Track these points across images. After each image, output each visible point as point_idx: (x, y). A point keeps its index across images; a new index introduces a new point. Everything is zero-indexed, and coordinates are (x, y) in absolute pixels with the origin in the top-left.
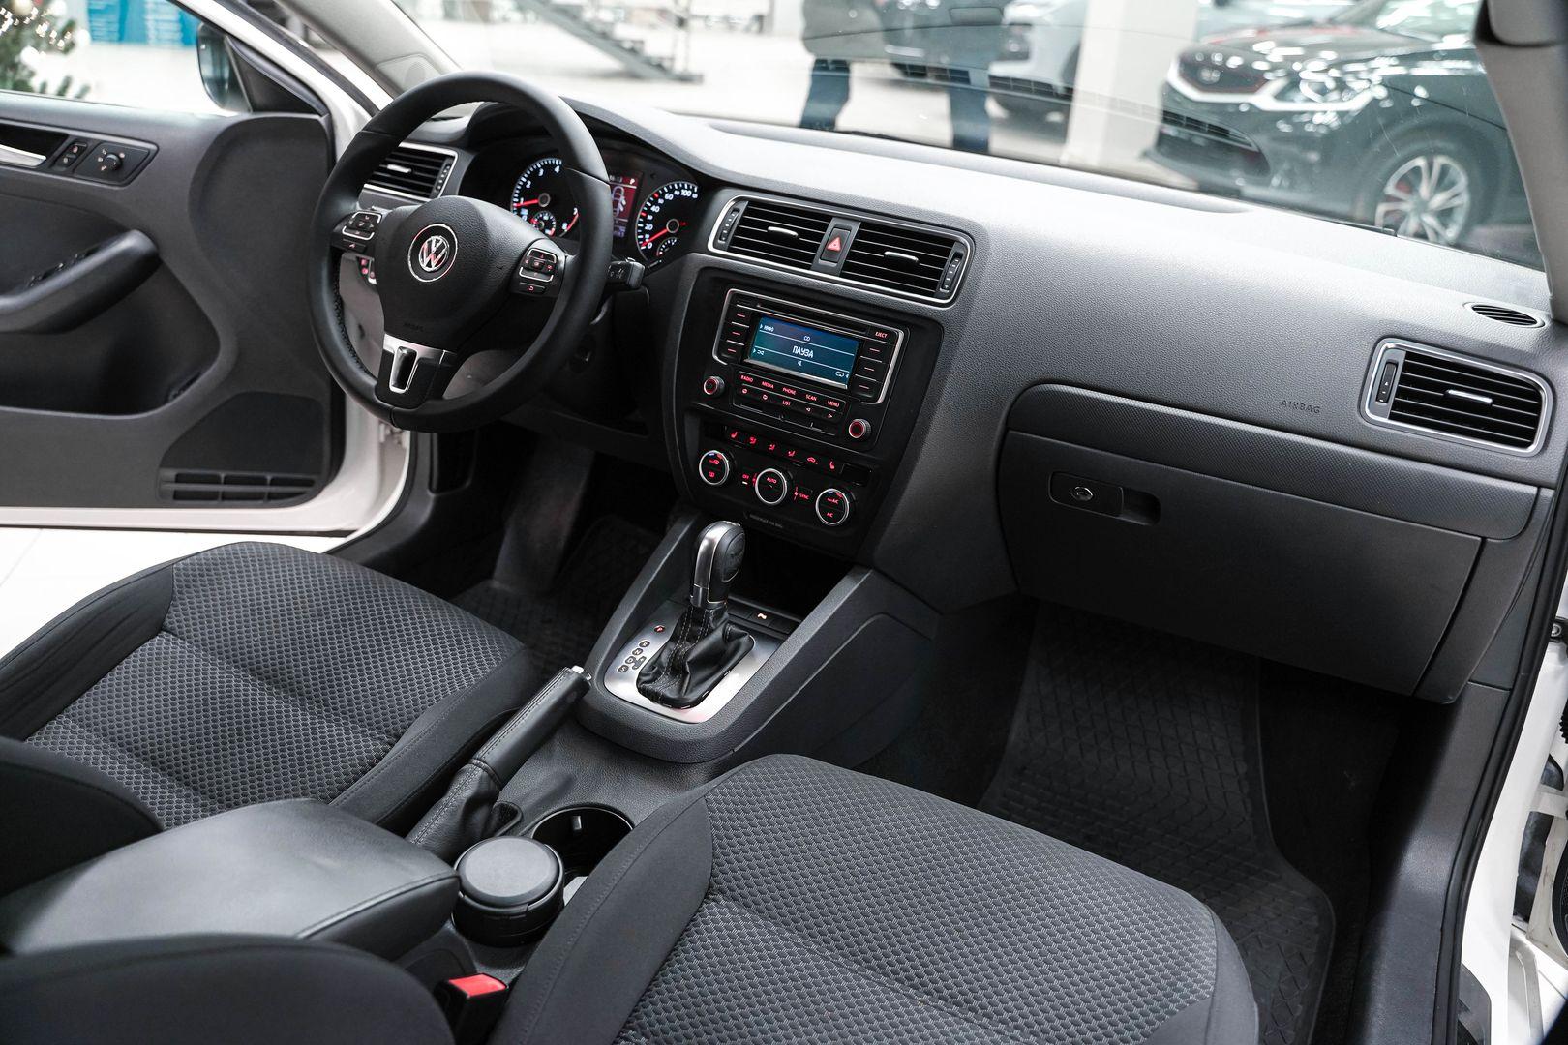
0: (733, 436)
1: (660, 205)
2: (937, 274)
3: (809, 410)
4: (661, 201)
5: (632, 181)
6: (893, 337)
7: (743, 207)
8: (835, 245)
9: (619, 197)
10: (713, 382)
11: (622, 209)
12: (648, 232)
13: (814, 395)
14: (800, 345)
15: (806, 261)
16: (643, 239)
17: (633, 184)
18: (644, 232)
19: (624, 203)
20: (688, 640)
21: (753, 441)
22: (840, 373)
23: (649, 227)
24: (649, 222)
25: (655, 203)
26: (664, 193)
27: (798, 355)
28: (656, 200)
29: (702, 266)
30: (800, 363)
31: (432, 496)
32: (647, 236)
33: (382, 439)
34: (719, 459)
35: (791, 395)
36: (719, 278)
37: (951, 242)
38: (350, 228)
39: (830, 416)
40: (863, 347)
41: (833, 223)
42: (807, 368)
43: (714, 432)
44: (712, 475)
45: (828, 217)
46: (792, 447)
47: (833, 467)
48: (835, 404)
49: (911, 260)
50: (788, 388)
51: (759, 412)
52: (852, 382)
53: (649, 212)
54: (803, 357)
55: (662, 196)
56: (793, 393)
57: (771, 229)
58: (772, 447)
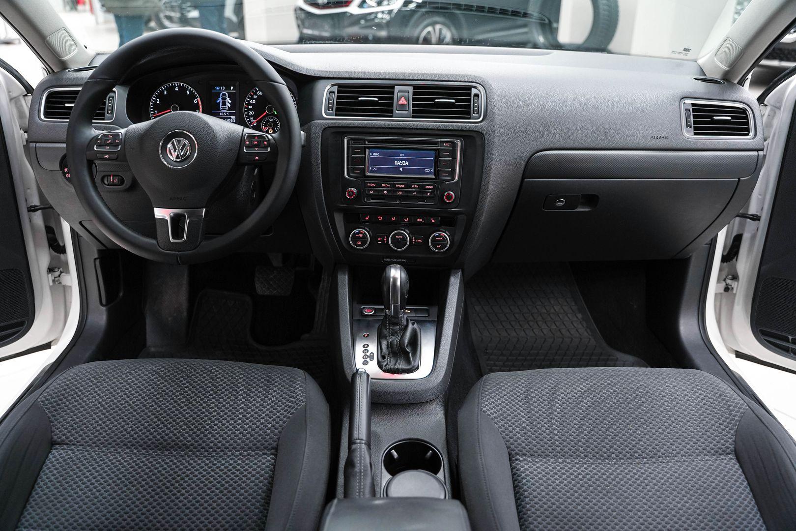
0: (367, 219)
1: (255, 99)
2: (469, 107)
3: (415, 193)
4: (255, 97)
5: (232, 88)
6: (454, 145)
7: (335, 89)
8: (403, 101)
9: (226, 99)
10: (352, 192)
11: (229, 106)
12: (251, 116)
13: (416, 185)
14: (398, 160)
15: (389, 113)
16: (250, 121)
17: (233, 90)
18: (249, 116)
19: (230, 102)
20: (393, 335)
21: (380, 218)
22: (427, 170)
23: (251, 113)
24: (251, 110)
25: (252, 98)
26: (257, 91)
27: (399, 165)
28: (252, 96)
29: (323, 128)
30: (401, 169)
31: (104, 308)
32: (252, 118)
33: (51, 284)
34: (362, 233)
35: (402, 188)
36: (340, 132)
37: (469, 89)
38: (99, 146)
39: (429, 194)
40: (438, 153)
41: (397, 88)
42: (405, 171)
43: (353, 219)
44: (359, 243)
45: (393, 87)
46: (406, 216)
47: (433, 221)
48: (431, 187)
49: (452, 102)
50: (398, 184)
51: (383, 201)
52: (436, 173)
53: (249, 104)
54: (402, 166)
55: (255, 94)
56: (403, 186)
57: (360, 99)
58: (394, 219)
